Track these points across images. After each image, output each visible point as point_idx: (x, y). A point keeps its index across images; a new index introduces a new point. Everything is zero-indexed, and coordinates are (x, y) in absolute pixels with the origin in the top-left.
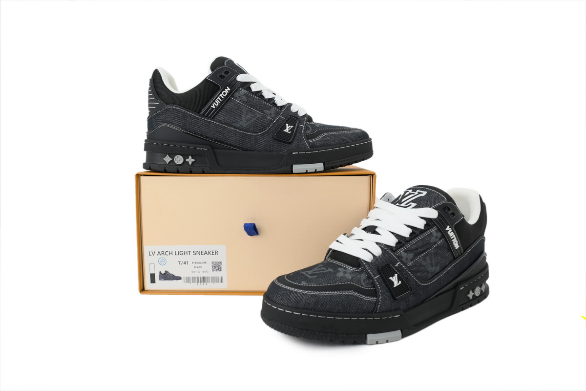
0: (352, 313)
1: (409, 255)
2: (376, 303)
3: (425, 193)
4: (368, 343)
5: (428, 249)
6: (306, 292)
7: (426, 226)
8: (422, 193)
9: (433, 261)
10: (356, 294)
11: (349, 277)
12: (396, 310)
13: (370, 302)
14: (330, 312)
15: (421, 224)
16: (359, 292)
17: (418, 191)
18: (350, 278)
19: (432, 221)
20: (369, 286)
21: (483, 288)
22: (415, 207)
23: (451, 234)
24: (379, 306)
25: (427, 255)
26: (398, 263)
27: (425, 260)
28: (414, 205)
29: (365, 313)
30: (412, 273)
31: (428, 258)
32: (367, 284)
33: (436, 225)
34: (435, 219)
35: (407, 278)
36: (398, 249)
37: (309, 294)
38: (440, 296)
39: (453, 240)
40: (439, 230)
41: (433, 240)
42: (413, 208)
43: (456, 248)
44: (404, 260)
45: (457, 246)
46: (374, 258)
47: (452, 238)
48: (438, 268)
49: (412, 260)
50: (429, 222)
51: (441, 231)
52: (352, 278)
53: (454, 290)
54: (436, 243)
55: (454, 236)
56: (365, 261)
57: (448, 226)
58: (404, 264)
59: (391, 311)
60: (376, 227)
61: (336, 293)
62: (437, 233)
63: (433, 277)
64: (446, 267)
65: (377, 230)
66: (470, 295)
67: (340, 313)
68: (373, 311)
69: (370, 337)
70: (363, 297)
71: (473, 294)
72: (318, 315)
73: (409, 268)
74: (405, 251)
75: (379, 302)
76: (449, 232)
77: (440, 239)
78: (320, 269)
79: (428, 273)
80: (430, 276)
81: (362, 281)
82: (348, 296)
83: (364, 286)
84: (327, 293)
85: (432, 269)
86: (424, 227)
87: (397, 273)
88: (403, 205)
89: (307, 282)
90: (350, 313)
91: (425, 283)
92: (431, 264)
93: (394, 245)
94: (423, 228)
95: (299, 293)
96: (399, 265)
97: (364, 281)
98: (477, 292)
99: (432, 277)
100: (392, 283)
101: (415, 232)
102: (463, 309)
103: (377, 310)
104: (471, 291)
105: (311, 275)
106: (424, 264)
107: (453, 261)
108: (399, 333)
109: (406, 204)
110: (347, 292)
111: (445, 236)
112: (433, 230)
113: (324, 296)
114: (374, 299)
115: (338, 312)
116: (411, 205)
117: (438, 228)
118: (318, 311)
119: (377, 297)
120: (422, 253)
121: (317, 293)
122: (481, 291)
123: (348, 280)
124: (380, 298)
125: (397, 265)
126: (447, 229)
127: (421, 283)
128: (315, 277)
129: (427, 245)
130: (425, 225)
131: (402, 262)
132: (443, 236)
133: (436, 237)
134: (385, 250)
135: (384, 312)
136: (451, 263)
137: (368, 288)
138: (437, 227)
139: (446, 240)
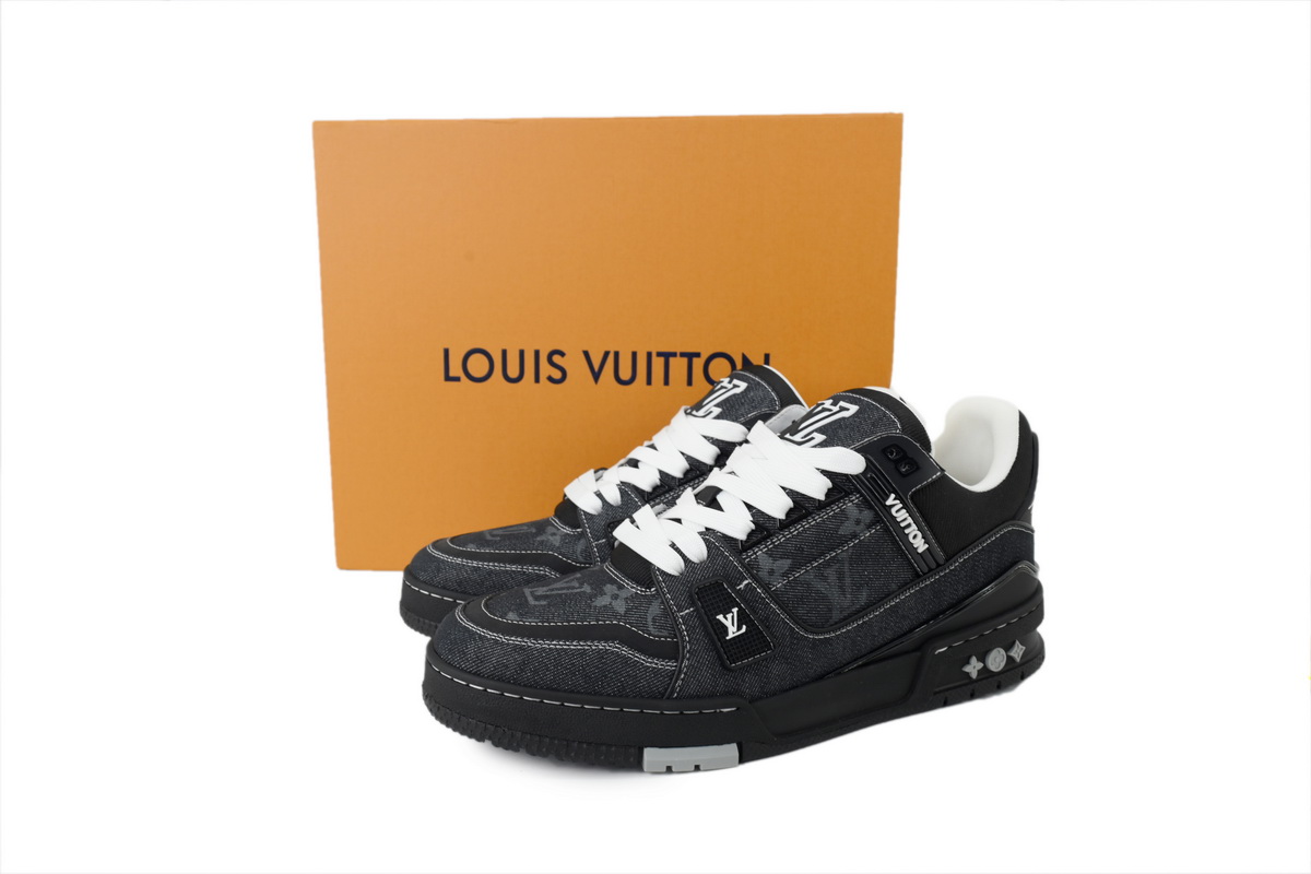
0: (609, 695)
1: (779, 563)
2: (673, 676)
3: (854, 409)
4: (645, 768)
5: (833, 549)
6: (503, 639)
7: (829, 493)
8: (848, 409)
9: (848, 581)
10: (625, 651)
11: (620, 607)
12: (729, 695)
13: (656, 672)
14: (552, 690)
15: (817, 488)
16: (631, 646)
17: (842, 404)
18: (622, 610)
19: (851, 482)
20: (665, 633)
21: (1018, 652)
22: (822, 445)
23: (901, 515)
24: (680, 682)
25: (827, 564)
26: (746, 582)
27: (824, 578)
28: (820, 438)
29: (643, 697)
30: (781, 607)
31: (831, 573)
32: (661, 628)
33: (859, 492)
34: (857, 476)
35: (767, 619)
36: (750, 548)
37: (508, 644)
38: (872, 667)
39: (907, 531)
40: (866, 504)
41: (847, 528)
42: (815, 446)
43: (920, 551)
44: (763, 574)
45: (920, 545)
46: (686, 566)
47: (903, 525)
48: (863, 597)
49: (785, 575)
50: (840, 484)
51: (871, 507)
52: (628, 610)
53: (918, 654)
54: (855, 536)
55: (910, 520)
56: (663, 573)
57: (893, 496)
58: (761, 586)
59: (712, 696)
60: (719, 490)
61: (574, 645)
62: (861, 511)
63: (845, 621)
64: (888, 596)
65: (720, 498)
66: (973, 668)
67: (579, 692)
68: (661, 696)
69: (650, 754)
70: (640, 658)
71: (981, 665)
72: (522, 694)
73: (775, 596)
74: (770, 554)
75: (680, 672)
76: (893, 511)
77: (869, 527)
78: (569, 585)
79: (830, 610)
80: (836, 615)
81: (650, 619)
82: (602, 654)
83: (653, 632)
84: (554, 644)
85: (842, 601)
86: (827, 495)
87: (738, 605)
88: (798, 438)
89: (520, 615)
90: (602, 695)
91: (817, 634)
92: (840, 587)
93: (742, 537)
94: (822, 498)
95: (488, 640)
96: (747, 585)
97: (654, 620)
98: (996, 660)
99: (845, 619)
100: (725, 629)
101: (802, 505)
102: (946, 703)
103: (672, 693)
104: (974, 660)
105: (537, 598)
106: (820, 586)
107: (912, 581)
108: (732, 750)
109: (805, 436)
110: (601, 646)
111: (883, 517)
112: (850, 505)
113: (544, 649)
114: (670, 665)
115: (572, 692)
116: (813, 438)
117: (865, 498)
118: (525, 685)
119: (677, 661)
120: (815, 560)
121: (530, 643)
122: (1010, 659)
123: (615, 615)
124: (686, 662)
125: (742, 586)
126: (889, 502)
127: (806, 631)
128: (544, 603)
129: (829, 540)
130: (829, 490)
131: (754, 577)
132: (877, 520)
133: (858, 522)
134: (718, 548)
135: (691, 697)
136: (904, 586)
137: (660, 637)
138: (862, 495)
139: (886, 530)
